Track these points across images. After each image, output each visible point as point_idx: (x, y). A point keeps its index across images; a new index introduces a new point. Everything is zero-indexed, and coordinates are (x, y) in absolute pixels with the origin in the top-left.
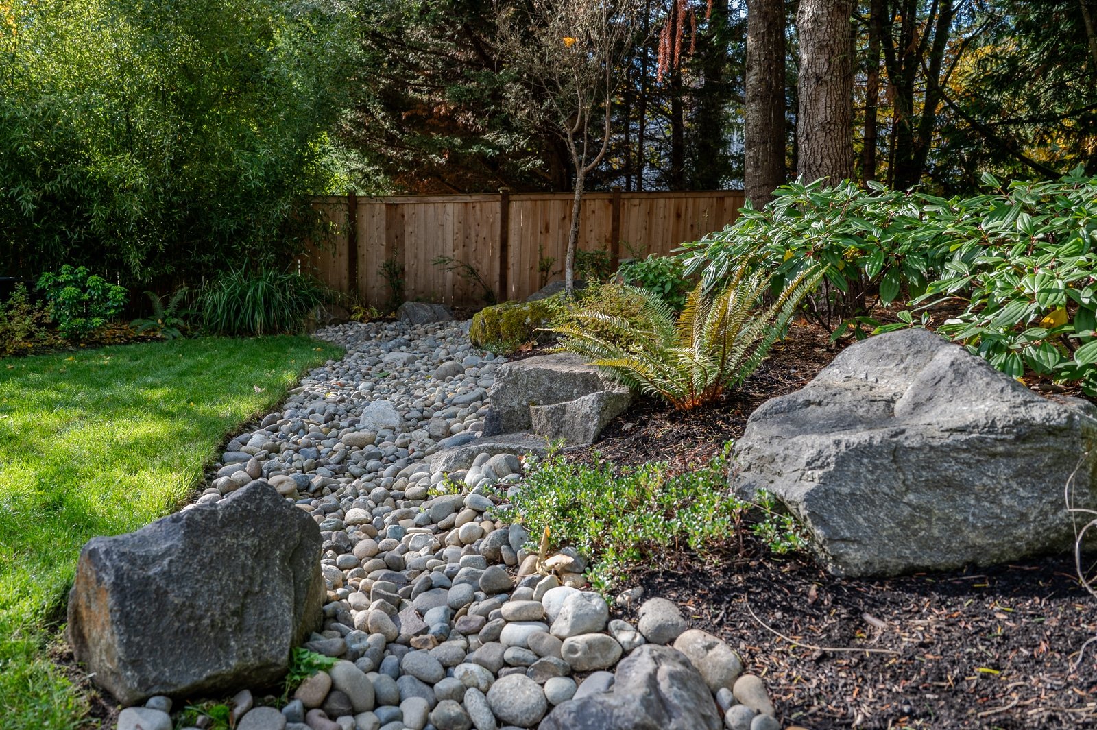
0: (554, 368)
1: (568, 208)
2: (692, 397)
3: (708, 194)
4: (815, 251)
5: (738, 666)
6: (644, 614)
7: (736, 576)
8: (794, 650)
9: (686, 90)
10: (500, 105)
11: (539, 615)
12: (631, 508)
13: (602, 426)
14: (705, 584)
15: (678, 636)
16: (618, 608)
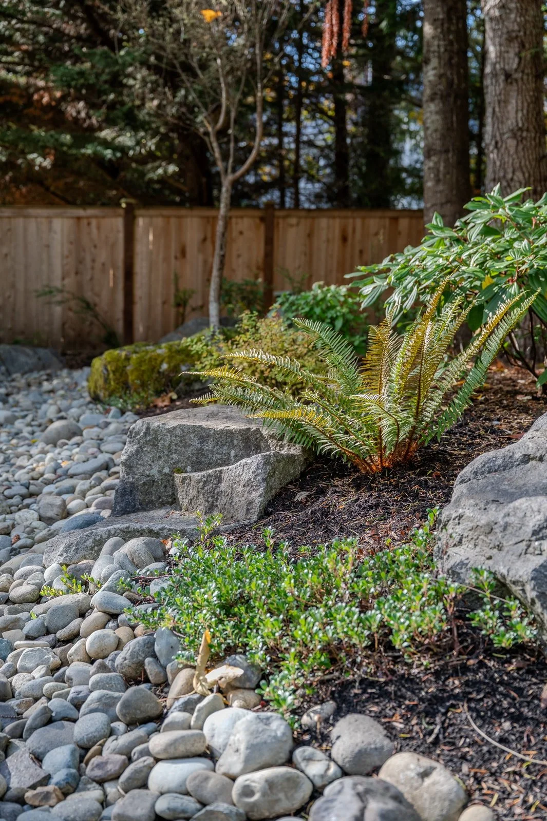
0: (204, 424)
1: (209, 228)
2: (381, 457)
3: (379, 213)
4: (519, 277)
5: (462, 795)
6: (338, 737)
7: (451, 680)
8: (528, 769)
9: (351, 87)
10: (121, 94)
11: (200, 748)
12: (315, 599)
13: (270, 497)
14: (413, 692)
15: (384, 762)
16: (305, 732)
